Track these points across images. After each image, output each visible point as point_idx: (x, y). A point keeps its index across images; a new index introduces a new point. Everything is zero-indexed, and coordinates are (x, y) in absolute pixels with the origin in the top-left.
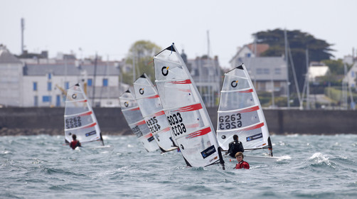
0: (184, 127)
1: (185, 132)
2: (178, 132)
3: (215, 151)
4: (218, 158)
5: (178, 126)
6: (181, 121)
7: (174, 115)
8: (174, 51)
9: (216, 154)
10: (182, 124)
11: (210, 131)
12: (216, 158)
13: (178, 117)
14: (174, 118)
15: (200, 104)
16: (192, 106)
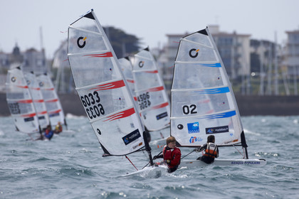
0: (102, 109)
1: (103, 114)
2: (94, 114)
3: (139, 136)
4: (144, 145)
5: (95, 107)
6: (98, 101)
7: (90, 95)
8: (94, 19)
9: (141, 139)
10: (99, 105)
11: (134, 112)
12: (140, 144)
13: (95, 97)
14: (90, 98)
15: (122, 81)
16: (113, 83)
